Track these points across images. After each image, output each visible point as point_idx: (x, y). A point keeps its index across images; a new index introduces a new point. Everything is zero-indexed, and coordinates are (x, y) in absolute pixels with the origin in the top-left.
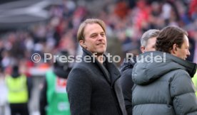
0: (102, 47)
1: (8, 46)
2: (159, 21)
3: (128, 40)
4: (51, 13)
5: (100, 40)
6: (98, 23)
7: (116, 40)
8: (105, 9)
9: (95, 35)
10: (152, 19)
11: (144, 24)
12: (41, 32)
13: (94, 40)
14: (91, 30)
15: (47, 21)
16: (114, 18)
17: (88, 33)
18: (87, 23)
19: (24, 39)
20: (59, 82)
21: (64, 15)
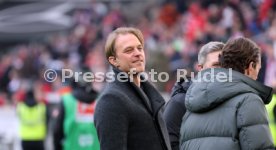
0: (140, 65)
1: (18, 63)
2: (219, 30)
3: (177, 56)
4: (74, 19)
5: (138, 56)
6: (133, 32)
7: (161, 56)
8: (147, 14)
9: (130, 50)
10: (209, 28)
11: (199, 34)
12: (62, 45)
13: (129, 56)
14: (125, 42)
15: (70, 30)
16: (158, 27)
17: (121, 47)
18: (118, 33)
19: (39, 54)
20: (80, 108)
21: (92, 21)
